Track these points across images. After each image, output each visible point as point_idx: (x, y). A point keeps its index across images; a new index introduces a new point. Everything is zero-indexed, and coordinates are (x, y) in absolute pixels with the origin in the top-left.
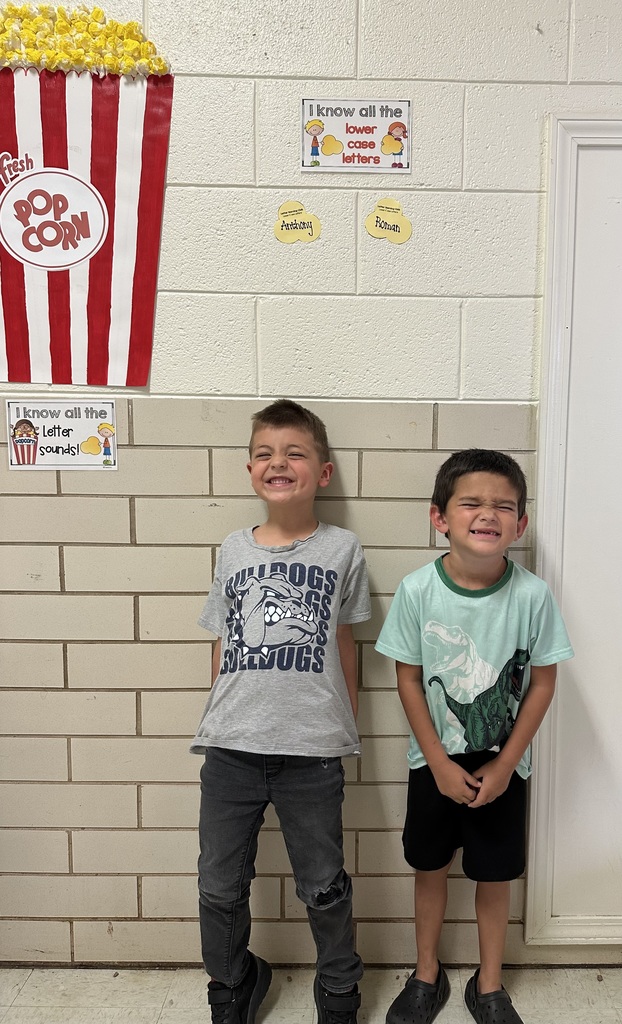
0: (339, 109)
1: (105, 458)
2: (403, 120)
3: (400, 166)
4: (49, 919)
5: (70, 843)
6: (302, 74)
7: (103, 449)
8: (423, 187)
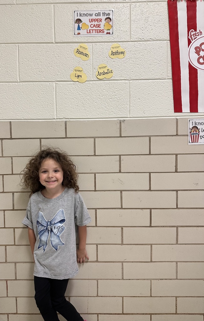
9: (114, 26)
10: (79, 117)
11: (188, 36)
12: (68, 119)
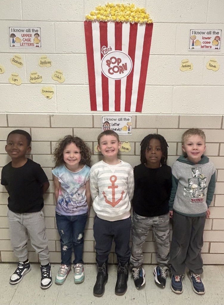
0: (201, 32)
1: (128, 132)
3: (217, 49)
6: (191, 22)
7: (128, 129)
8: (223, 55)
9: (42, 40)
11: (101, 51)
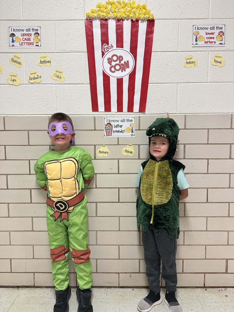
0: (204, 28)
1: (132, 133)
2: (223, 30)
3: (222, 44)
4: (112, 273)
5: (119, 250)
6: (193, 18)
7: (131, 131)
8: (229, 50)
9: (41, 39)
10: (15, 114)
11: (102, 49)
12: (6, 115)
